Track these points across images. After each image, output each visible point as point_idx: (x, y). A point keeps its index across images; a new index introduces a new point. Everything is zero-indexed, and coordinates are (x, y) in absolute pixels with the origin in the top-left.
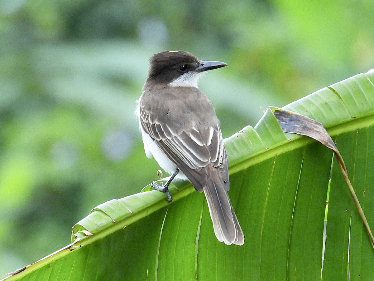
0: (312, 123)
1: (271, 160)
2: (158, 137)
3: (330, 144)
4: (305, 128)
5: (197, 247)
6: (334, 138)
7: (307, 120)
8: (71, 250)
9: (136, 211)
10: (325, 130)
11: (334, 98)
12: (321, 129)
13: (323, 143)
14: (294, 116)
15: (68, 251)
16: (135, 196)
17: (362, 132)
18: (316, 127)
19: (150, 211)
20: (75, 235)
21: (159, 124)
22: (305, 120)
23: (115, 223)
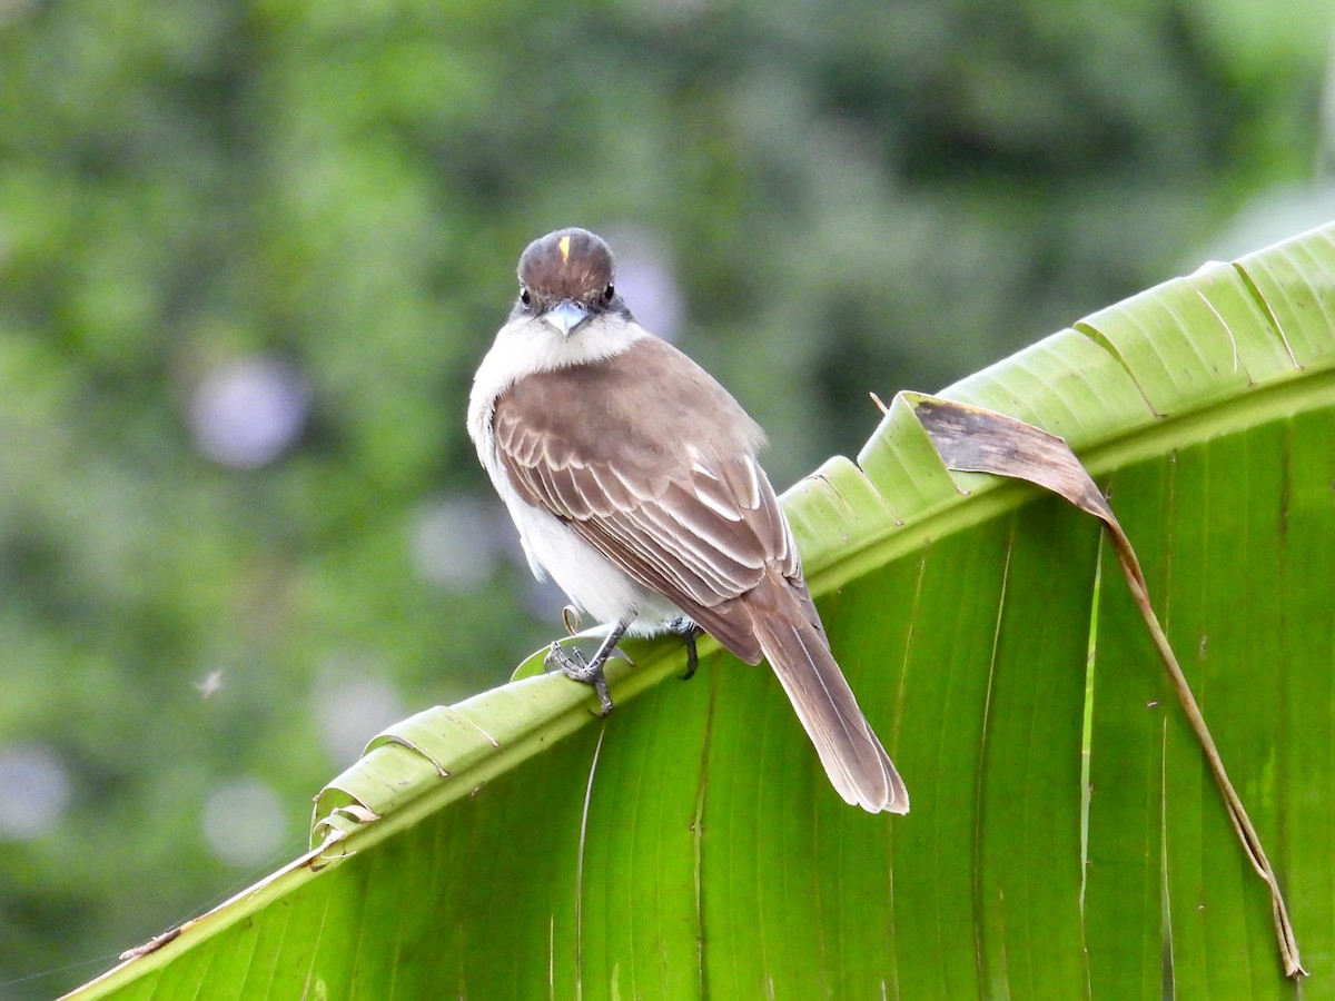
0: (1035, 440)
1: (912, 558)
2: (579, 506)
3: (1091, 501)
4: (1013, 454)
5: (697, 840)
6: (1101, 481)
7: (1018, 428)
8: (315, 869)
9: (506, 737)
10: (1075, 460)
11: (1101, 358)
12: (1063, 455)
13: (1073, 500)
14: (978, 419)
15: (307, 874)
16: (502, 692)
17: (1188, 459)
18: (1047, 451)
19: (552, 737)
20: (325, 821)
21: (586, 469)
22: (1013, 429)
23: (449, 778)
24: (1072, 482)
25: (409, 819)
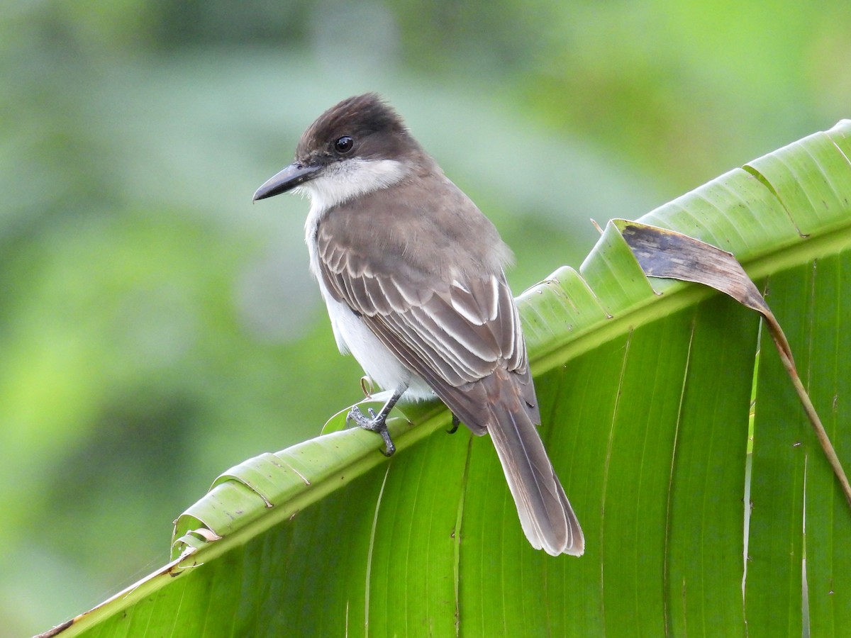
0: (711, 254)
1: (621, 340)
2: (369, 306)
3: (752, 300)
4: (695, 265)
5: (457, 545)
6: (760, 283)
7: (698, 246)
8: (174, 575)
9: (316, 479)
10: (741, 270)
11: (760, 193)
12: (732, 266)
13: (738, 299)
14: (668, 238)
15: (168, 579)
16: (314, 443)
17: (825, 266)
18: (720, 263)
19: (350, 476)
20: (181, 539)
21: (374, 278)
22: (694, 247)
23: (272, 508)
24: (738, 286)
25: (244, 537)
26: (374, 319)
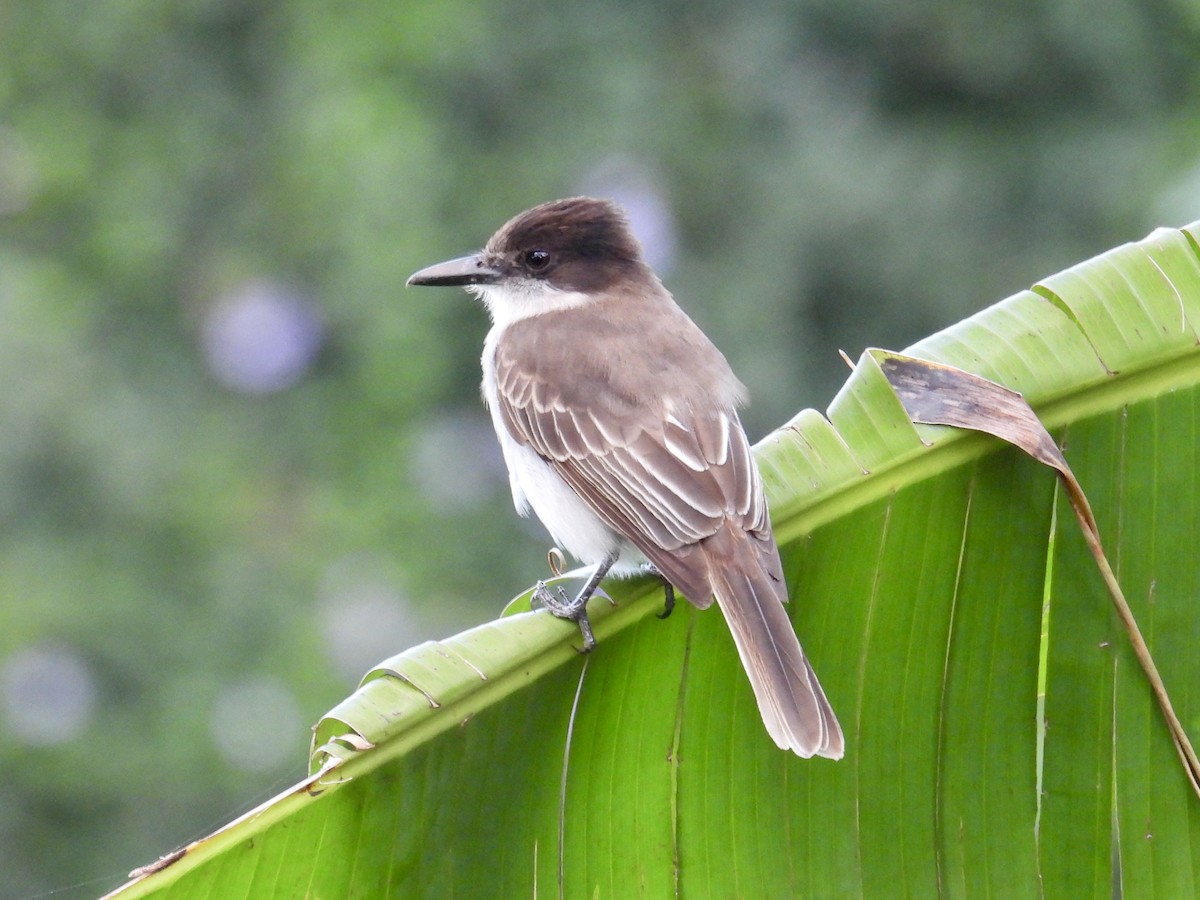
0: (994, 395)
1: (879, 505)
2: (559, 448)
3: (1047, 453)
4: (973, 408)
5: (674, 771)
6: (1057, 434)
7: (978, 384)
8: (314, 794)
9: (494, 673)
10: (1032, 414)
11: (1057, 318)
12: (1021, 409)
13: (1030, 451)
14: (940, 374)
15: (306, 798)
16: (491, 628)
17: (1138, 414)
18: (1006, 405)
19: (537, 671)
20: (323, 748)
21: (567, 413)
22: (973, 384)
23: (440, 708)
24: (1028, 434)
25: (402, 748)
26: (565, 464)
